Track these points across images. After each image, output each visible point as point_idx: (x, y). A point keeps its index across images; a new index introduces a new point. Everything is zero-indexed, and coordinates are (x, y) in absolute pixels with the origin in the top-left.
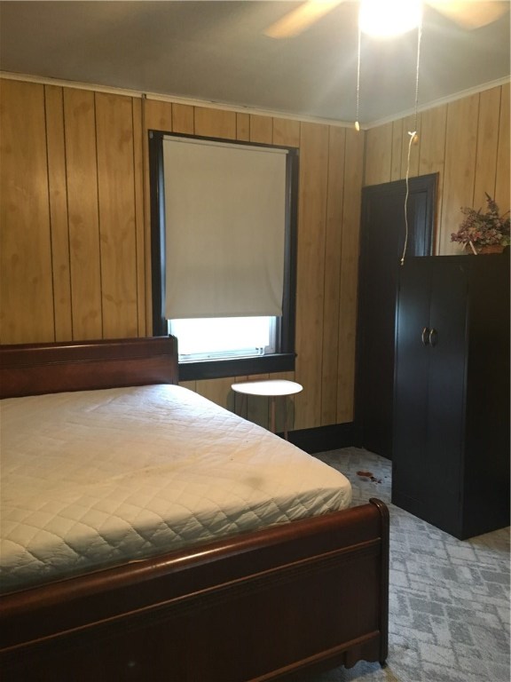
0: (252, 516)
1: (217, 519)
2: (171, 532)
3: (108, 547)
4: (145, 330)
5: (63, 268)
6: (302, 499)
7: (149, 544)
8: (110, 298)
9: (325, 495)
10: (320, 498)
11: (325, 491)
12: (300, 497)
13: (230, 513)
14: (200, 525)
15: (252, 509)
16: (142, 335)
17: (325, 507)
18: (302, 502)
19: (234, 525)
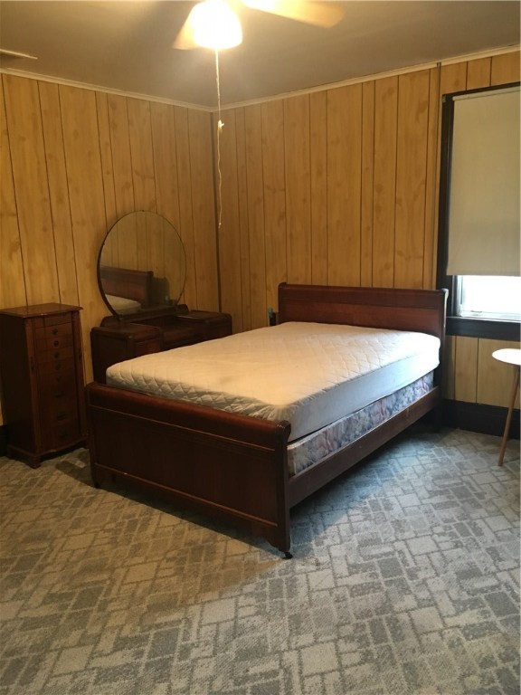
0: (209, 398)
1: (191, 391)
2: (169, 388)
3: (144, 383)
4: (429, 283)
5: (368, 228)
6: (242, 401)
7: (160, 390)
8: (401, 254)
9: (257, 404)
10: (253, 405)
11: (258, 402)
12: (240, 398)
13: (199, 390)
14: (182, 390)
15: (210, 393)
16: (427, 288)
17: (257, 413)
18: (241, 403)
19: (199, 399)
